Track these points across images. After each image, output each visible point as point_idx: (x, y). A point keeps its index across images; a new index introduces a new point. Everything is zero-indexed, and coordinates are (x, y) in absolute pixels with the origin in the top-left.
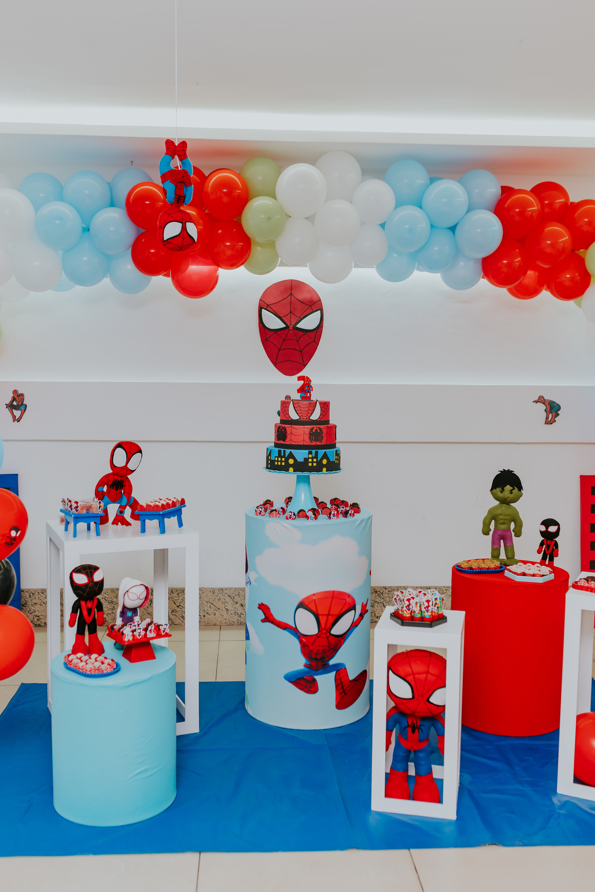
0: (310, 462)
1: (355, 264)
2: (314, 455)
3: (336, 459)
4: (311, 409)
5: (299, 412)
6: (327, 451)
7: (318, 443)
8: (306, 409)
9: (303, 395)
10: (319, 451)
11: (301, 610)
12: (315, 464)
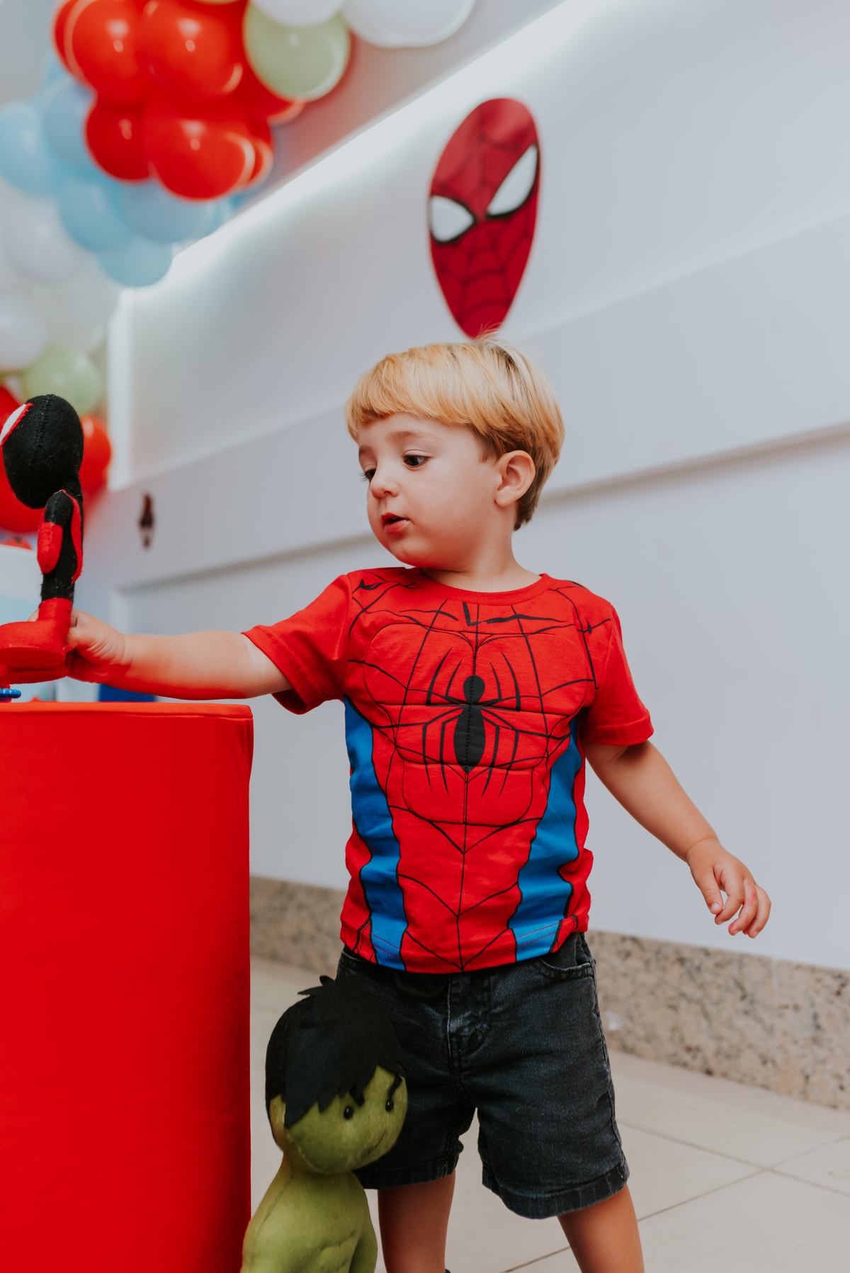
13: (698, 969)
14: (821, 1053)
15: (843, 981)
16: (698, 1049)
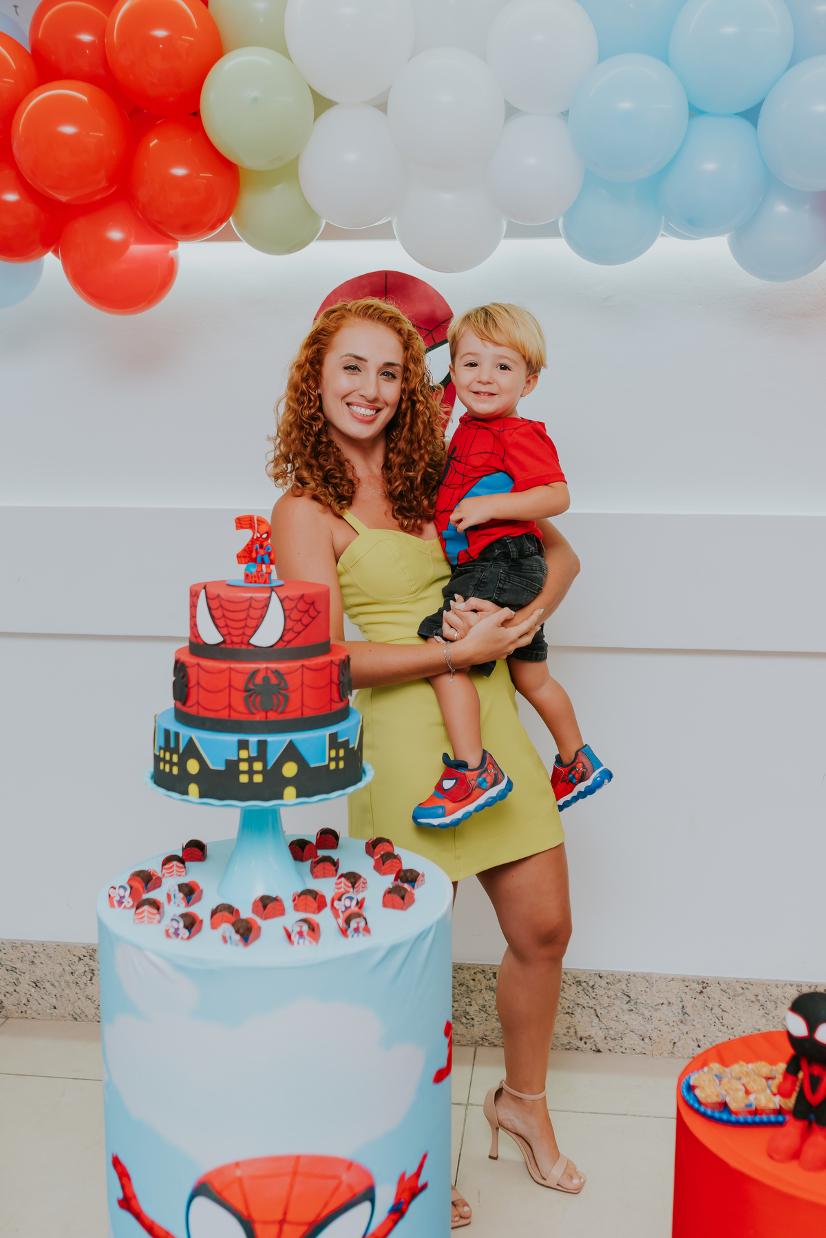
0: (244, 772)
1: (510, 224)
2: (254, 754)
3: (331, 759)
4: (255, 614)
5: (221, 623)
6: (298, 737)
7: (272, 716)
8: (242, 615)
9: (253, 569)
10: (270, 738)
11: (201, 1203)
12: (258, 779)
13: (593, 987)
14: (685, 1028)
15: (705, 985)
16: (590, 1037)
